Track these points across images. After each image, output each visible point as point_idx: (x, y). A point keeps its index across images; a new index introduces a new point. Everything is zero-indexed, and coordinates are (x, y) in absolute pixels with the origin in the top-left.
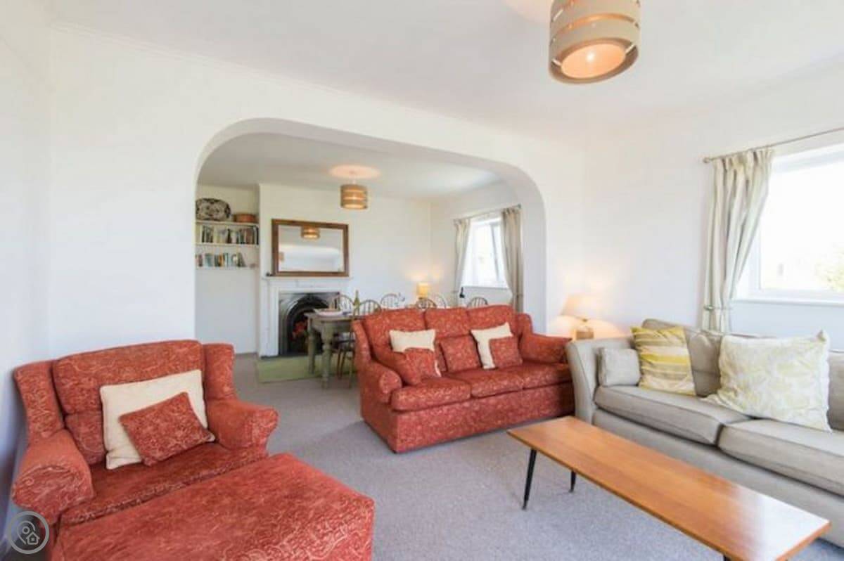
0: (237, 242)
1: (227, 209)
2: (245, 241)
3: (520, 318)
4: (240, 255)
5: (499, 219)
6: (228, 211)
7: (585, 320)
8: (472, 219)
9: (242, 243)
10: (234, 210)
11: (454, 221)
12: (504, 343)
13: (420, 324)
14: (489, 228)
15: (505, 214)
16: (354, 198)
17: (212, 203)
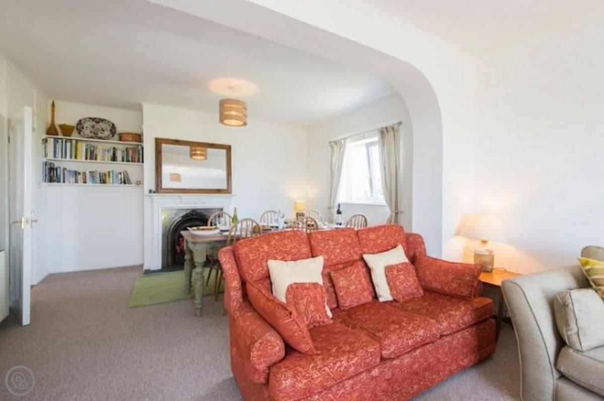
0: (123, 160)
1: (113, 128)
2: (130, 159)
3: (411, 239)
4: (126, 174)
5: (376, 139)
6: (113, 131)
7: (484, 242)
8: (347, 141)
9: (128, 161)
10: (120, 129)
11: (330, 142)
12: (401, 270)
13: (305, 249)
14: (364, 149)
15: (383, 132)
16: (234, 113)
17: (98, 122)
